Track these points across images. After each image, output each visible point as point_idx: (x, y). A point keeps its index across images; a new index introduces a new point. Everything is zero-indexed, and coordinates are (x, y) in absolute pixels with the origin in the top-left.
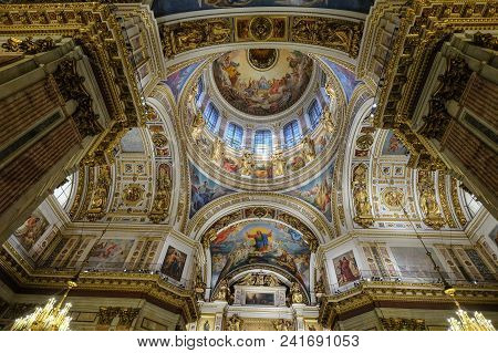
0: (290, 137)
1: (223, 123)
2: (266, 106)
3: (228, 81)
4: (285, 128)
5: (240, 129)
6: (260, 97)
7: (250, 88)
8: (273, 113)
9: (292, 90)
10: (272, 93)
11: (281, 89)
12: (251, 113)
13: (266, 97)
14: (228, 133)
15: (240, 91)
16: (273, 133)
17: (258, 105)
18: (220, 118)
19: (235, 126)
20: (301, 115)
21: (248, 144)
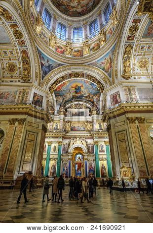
0: (93, 31)
1: (55, 23)
2: (79, 9)
4: (90, 25)
5: (65, 27)
8: (84, 15)
12: (70, 16)
13: (79, 3)
14: (58, 29)
16: (83, 29)
17: (74, 9)
18: (52, 20)
19: (61, 25)
20: (100, 15)
21: (69, 36)
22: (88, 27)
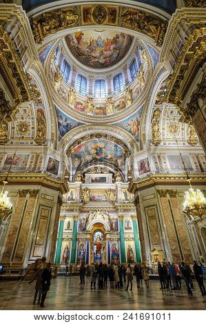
0: (117, 85)
1: (74, 75)
2: (102, 61)
3: (75, 41)
4: (115, 79)
5: (85, 79)
6: (97, 54)
7: (91, 47)
8: (107, 67)
9: (119, 49)
10: (106, 50)
11: (112, 47)
12: (92, 67)
13: (102, 53)
14: (77, 81)
15: (84, 48)
16: (106, 83)
17: (96, 60)
18: (71, 72)
19: (81, 76)
20: (125, 69)
21: (91, 90)
22: (112, 81)
